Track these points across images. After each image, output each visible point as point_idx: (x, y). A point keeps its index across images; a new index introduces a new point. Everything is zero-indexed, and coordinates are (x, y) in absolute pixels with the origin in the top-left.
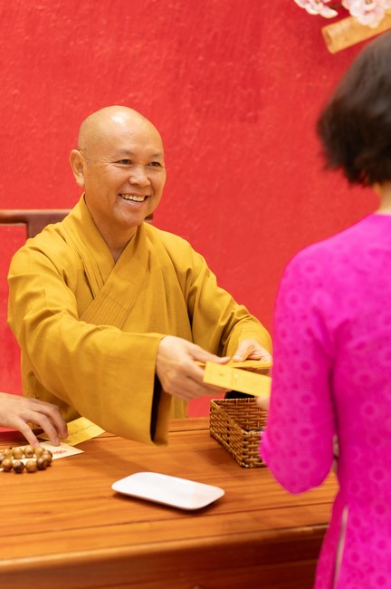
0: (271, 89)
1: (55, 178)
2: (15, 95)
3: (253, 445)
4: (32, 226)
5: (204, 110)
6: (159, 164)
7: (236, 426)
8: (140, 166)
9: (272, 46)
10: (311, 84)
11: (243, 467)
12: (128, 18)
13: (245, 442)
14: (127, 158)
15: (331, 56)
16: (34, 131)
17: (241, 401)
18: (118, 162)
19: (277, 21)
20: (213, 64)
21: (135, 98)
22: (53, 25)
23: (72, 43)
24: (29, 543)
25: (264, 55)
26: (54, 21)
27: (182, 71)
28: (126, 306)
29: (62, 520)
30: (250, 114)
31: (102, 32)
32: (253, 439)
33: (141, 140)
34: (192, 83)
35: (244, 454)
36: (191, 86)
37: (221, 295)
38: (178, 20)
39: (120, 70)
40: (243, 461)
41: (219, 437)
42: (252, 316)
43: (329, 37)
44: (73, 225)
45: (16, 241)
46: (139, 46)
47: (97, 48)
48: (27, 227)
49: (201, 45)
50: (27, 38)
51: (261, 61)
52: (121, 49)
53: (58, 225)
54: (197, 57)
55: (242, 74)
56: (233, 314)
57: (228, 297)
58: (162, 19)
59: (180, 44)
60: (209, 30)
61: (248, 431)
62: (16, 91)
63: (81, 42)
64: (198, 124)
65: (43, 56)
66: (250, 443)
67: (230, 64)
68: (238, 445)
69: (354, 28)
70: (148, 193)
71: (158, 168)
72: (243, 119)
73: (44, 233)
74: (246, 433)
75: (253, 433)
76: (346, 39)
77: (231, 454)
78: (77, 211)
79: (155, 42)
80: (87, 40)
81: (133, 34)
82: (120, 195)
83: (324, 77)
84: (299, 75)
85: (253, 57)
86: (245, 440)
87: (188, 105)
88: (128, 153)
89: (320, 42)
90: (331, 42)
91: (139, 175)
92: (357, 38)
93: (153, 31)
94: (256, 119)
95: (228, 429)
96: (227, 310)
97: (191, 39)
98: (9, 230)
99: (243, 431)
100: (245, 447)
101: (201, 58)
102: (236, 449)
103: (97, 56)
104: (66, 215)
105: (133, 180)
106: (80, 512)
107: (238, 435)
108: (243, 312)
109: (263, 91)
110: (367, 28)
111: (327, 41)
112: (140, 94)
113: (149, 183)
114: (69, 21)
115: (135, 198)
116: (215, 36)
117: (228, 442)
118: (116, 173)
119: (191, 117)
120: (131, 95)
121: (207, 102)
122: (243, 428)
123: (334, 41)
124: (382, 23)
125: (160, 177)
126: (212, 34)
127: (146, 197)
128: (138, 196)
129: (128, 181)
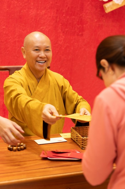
0: (87, 25)
1: (17, 55)
2: (4, 28)
3: (85, 142)
4: (11, 71)
5: (65, 32)
6: (49, 50)
7: (79, 135)
8: (42, 51)
9: (87, 11)
10: (100, 23)
11: (82, 149)
12: (40, 2)
13: (83, 141)
14: (37, 48)
15: (106, 14)
16: (10, 40)
17: (81, 127)
18: (35, 50)
19: (89, 3)
20: (68, 17)
21: (43, 29)
22: (16, 5)
23: (22, 11)
24: (14, 175)
25: (85, 14)
26: (16, 4)
27: (58, 20)
28: (42, 97)
29: (24, 168)
30: (80, 33)
31: (32, 7)
32: (85, 140)
33: (42, 42)
34: (61, 24)
35: (82, 145)
36: (61, 25)
37: (74, 93)
38: (56, 3)
39: (38, 19)
40: (82, 147)
41: (74, 139)
42: (84, 100)
43: (105, 7)
44: (24, 71)
45: (5, 76)
46: (44, 12)
47: (30, 12)
48: (9, 72)
49: (64, 11)
50: (7, 10)
51: (83, 16)
52: (38, 13)
53: (19, 71)
54: (63, 15)
55: (77, 20)
56: (78, 99)
57: (77, 94)
58: (51, 3)
59: (57, 10)
60: (67, 6)
61: (83, 137)
62: (4, 27)
63: (25, 11)
64: (63, 37)
65: (13, 15)
66: (84, 141)
67: (73, 17)
68: (80, 142)
69: (113, 5)
70: (46, 59)
71: (49, 51)
72: (78, 35)
73: (15, 73)
74: (83, 138)
75: (85, 138)
76: (111, 8)
77: (78, 145)
78: (25, 66)
79: (49, 10)
80: (27, 10)
81: (42, 8)
82: (37, 61)
83: (104, 21)
84: (96, 20)
85: (81, 15)
86: (83, 140)
87: (60, 31)
88: (37, 47)
89: (103, 9)
90: (106, 9)
91: (42, 54)
92: (115, 8)
93: (48, 7)
94: (82, 35)
95: (77, 137)
96: (77, 98)
97: (61, 9)
98: (3, 72)
99: (82, 137)
100: (83, 142)
101: (64, 15)
102: (80, 143)
103: (30, 15)
104: (22, 67)
105: (40, 56)
106: (30, 165)
107: (80, 139)
108: (81, 99)
109: (84, 26)
110: (118, 4)
111: (105, 9)
112: (45, 27)
113: (45, 56)
114: (21, 4)
115: (41, 62)
116: (69, 8)
117: (77, 141)
118: (34, 54)
119: (61, 34)
120: (42, 28)
121: (66, 30)
122: (82, 136)
123: (107, 9)
124: (123, 3)
125: (50, 54)
126: (68, 7)
127: (45, 61)
128: (42, 61)
129: (38, 56)
